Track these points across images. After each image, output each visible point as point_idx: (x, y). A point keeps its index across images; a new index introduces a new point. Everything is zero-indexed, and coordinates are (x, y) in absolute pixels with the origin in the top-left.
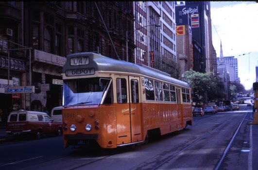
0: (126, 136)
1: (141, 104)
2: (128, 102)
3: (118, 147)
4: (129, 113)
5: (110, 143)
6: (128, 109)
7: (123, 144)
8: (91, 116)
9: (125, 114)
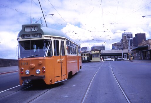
0: (59, 76)
1: (66, 56)
2: (60, 55)
3: (55, 83)
4: (60, 62)
5: (51, 81)
6: (60, 60)
7: (58, 81)
8: (40, 64)
9: (58, 63)
